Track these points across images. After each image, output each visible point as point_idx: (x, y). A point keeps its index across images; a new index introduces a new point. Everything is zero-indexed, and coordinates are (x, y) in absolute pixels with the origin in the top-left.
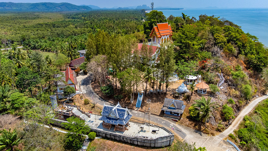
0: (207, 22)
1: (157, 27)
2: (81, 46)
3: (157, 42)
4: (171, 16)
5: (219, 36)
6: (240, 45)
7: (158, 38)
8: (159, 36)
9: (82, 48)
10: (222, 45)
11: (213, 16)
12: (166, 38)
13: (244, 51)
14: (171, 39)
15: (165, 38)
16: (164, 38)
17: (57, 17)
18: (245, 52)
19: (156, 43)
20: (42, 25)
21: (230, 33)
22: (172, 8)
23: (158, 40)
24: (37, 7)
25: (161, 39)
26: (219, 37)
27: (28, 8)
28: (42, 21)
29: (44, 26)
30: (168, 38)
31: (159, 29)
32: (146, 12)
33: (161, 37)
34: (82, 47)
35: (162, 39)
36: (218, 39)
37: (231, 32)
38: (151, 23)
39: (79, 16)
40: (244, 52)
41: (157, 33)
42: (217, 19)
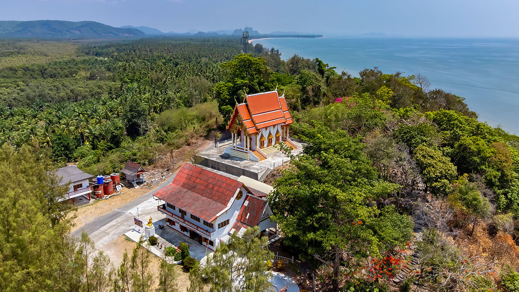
0: (384, 92)
1: (247, 106)
2: (60, 139)
3: (247, 147)
4: (294, 57)
5: (430, 156)
6: (495, 177)
7: (249, 135)
8: (251, 130)
9: (63, 146)
10: (442, 186)
11: (398, 74)
12: (274, 132)
13: (505, 194)
14: (286, 132)
15: (270, 134)
16: (266, 134)
17: (64, 52)
18: (509, 196)
19: (245, 148)
20: (17, 71)
21: (456, 138)
22: (301, 34)
23: (248, 140)
24: (30, 29)
25: (259, 137)
26: (432, 157)
27: (12, 31)
28: (24, 59)
29: (20, 73)
30: (278, 132)
31: (251, 110)
32: (250, 42)
33: (257, 134)
34: (62, 143)
35: (262, 136)
36: (430, 165)
37: (460, 133)
38: (233, 87)
39: (110, 50)
40: (507, 198)
41: (247, 123)
42: (406, 81)
